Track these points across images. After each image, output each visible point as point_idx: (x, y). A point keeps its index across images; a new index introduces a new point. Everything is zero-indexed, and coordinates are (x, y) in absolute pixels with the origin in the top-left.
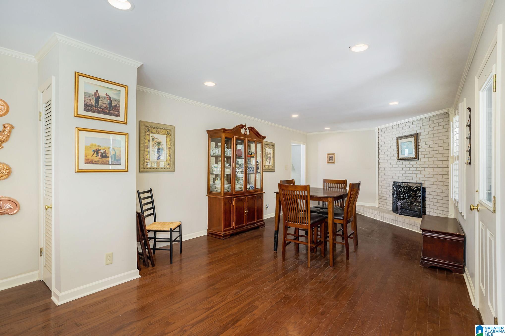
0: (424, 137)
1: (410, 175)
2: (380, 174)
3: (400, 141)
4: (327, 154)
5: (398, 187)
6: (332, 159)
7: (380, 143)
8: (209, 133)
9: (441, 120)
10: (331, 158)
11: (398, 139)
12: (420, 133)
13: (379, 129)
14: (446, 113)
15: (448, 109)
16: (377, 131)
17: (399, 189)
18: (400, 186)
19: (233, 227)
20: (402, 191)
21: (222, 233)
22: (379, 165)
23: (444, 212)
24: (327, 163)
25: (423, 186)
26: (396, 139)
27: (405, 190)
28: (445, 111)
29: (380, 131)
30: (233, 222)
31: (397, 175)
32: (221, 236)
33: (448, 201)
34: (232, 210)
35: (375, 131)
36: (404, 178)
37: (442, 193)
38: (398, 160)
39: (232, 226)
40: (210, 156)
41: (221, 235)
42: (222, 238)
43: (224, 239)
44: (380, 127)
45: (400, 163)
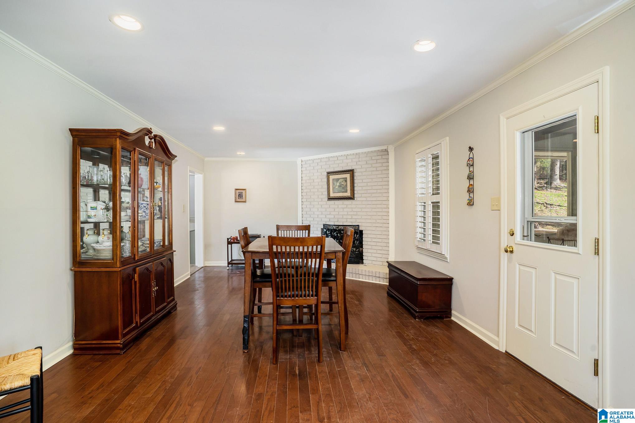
0: (360, 174)
1: (345, 217)
2: (304, 216)
3: (332, 177)
4: (235, 189)
5: (333, 230)
6: (242, 197)
7: (304, 179)
8: (76, 135)
9: (380, 157)
10: (240, 196)
11: (329, 174)
12: (356, 169)
13: (302, 160)
14: (385, 150)
15: (388, 147)
16: (299, 163)
17: (334, 233)
18: (335, 230)
19: (137, 323)
20: (337, 235)
21: (118, 342)
22: (302, 205)
23: (384, 255)
24: (235, 202)
25: (360, 229)
26: (326, 174)
27: (342, 233)
28: (384, 148)
29: (303, 163)
30: (136, 313)
31: (328, 216)
32: (118, 348)
33: (388, 244)
34: (133, 292)
35: (298, 163)
36: (336, 220)
37: (381, 235)
38: (329, 199)
39: (134, 321)
40: (79, 183)
41: (116, 345)
42: (118, 351)
43: (123, 353)
44: (304, 159)
45: (332, 202)
